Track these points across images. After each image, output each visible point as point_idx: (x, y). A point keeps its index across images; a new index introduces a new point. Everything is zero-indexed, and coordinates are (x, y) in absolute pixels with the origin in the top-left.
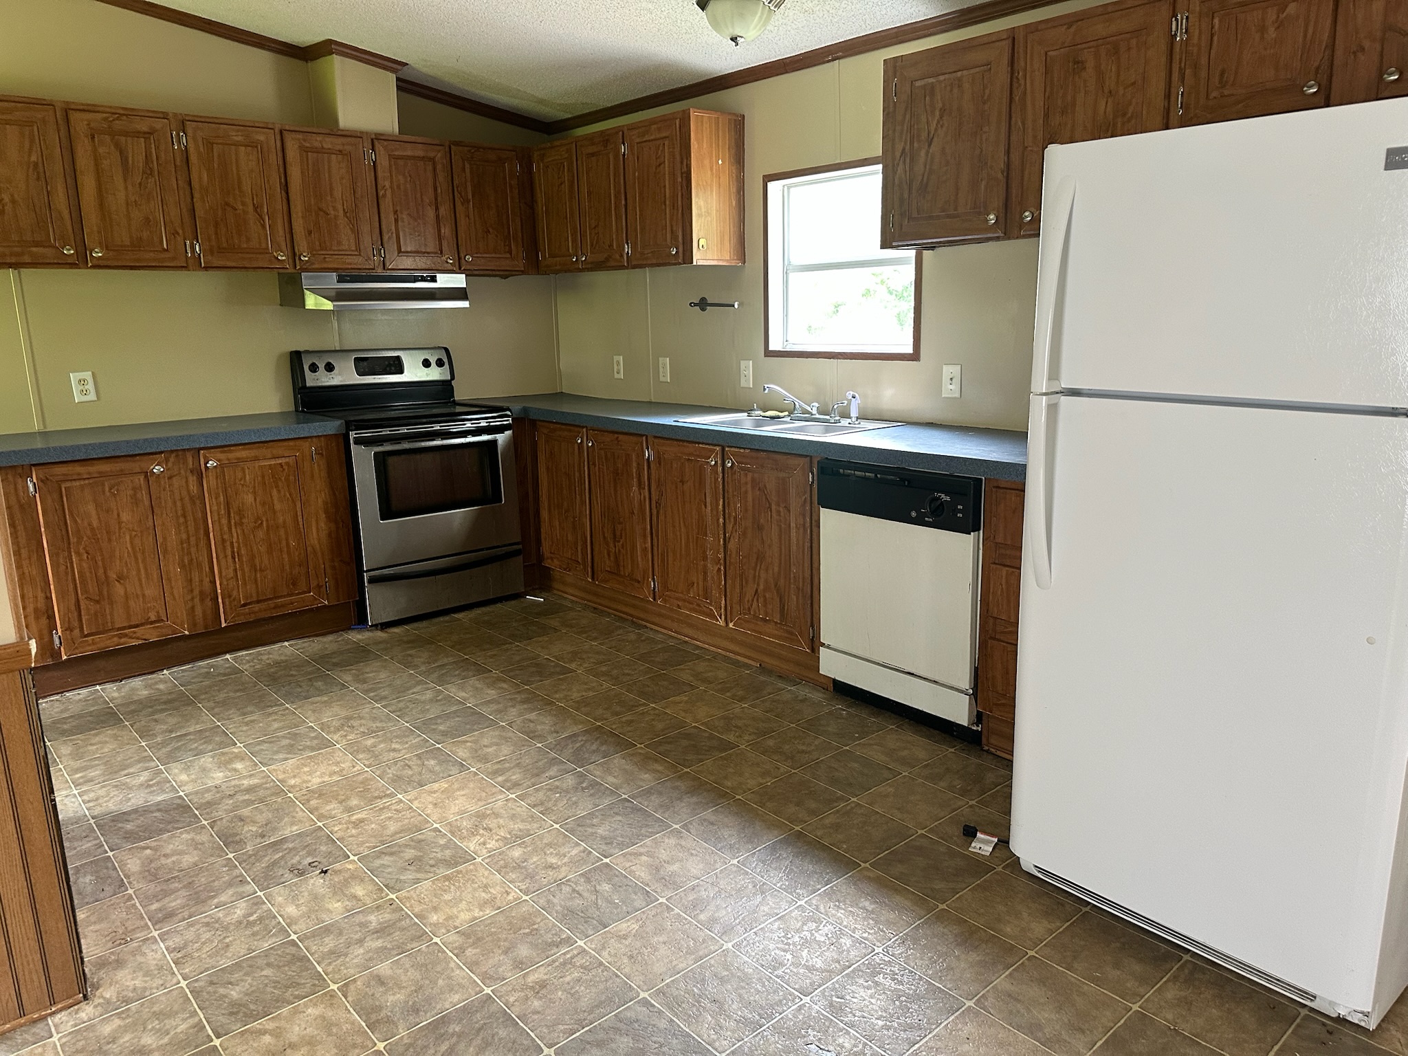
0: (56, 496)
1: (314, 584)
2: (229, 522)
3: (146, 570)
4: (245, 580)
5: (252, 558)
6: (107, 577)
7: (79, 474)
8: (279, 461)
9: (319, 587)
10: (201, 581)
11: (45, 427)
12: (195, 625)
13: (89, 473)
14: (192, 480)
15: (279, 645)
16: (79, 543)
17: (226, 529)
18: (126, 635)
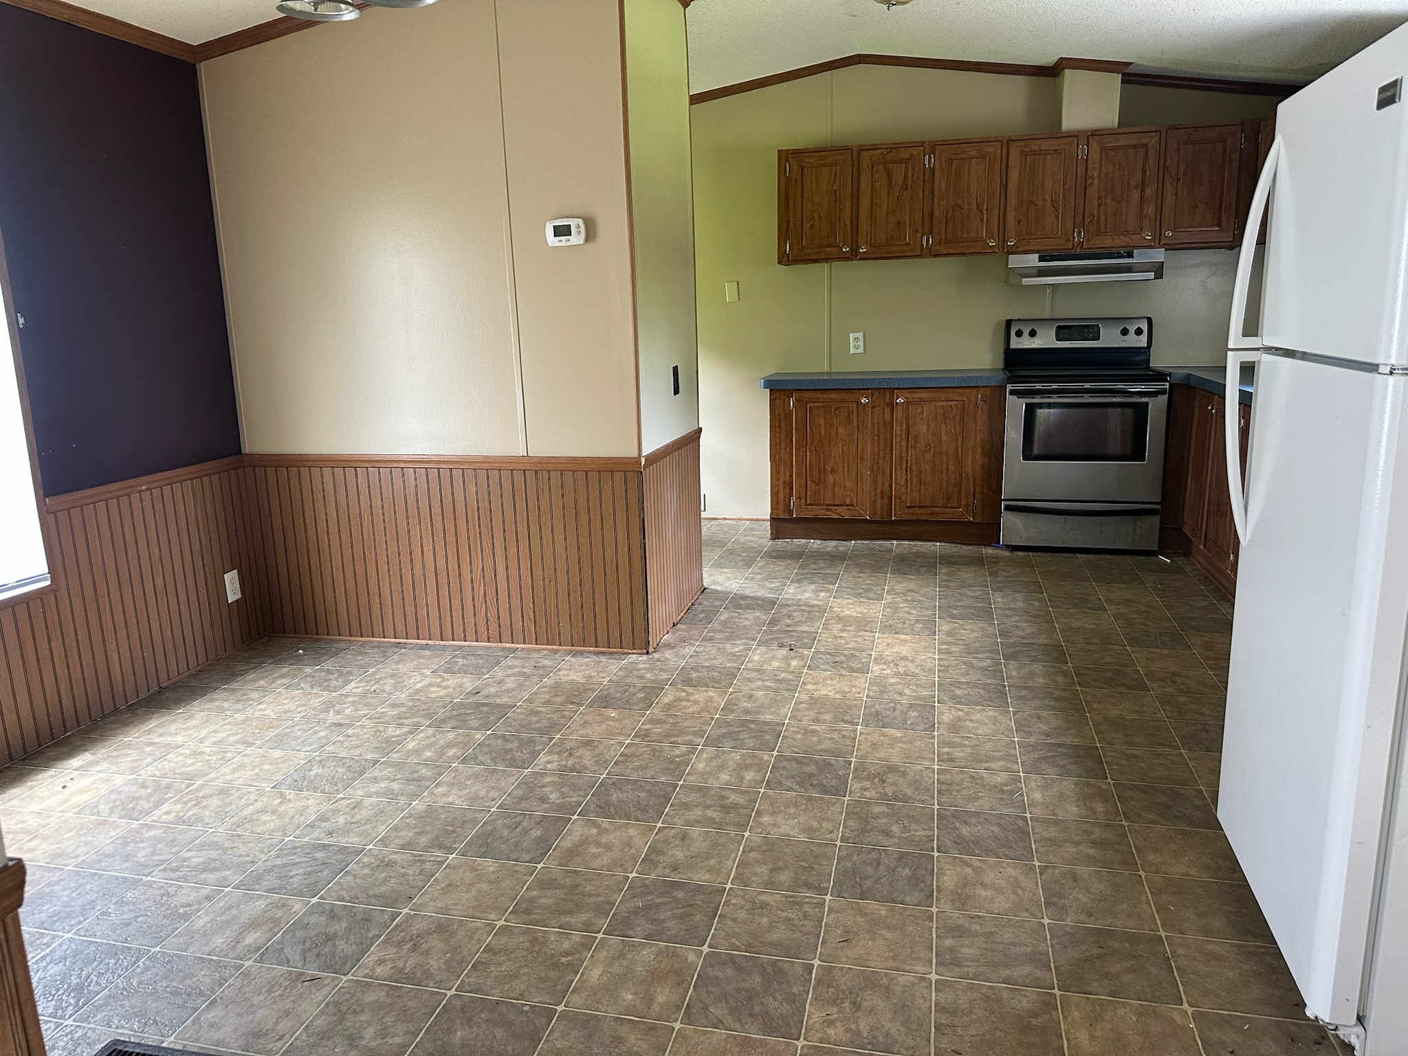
0: (804, 411)
1: (963, 502)
2: (908, 444)
3: (848, 469)
4: (912, 489)
5: (920, 474)
6: (825, 469)
7: (818, 399)
8: (950, 403)
9: (967, 505)
10: (883, 483)
11: (831, 369)
12: (875, 514)
13: (824, 399)
14: (887, 410)
15: (933, 543)
16: (812, 443)
17: (904, 449)
18: (830, 510)
